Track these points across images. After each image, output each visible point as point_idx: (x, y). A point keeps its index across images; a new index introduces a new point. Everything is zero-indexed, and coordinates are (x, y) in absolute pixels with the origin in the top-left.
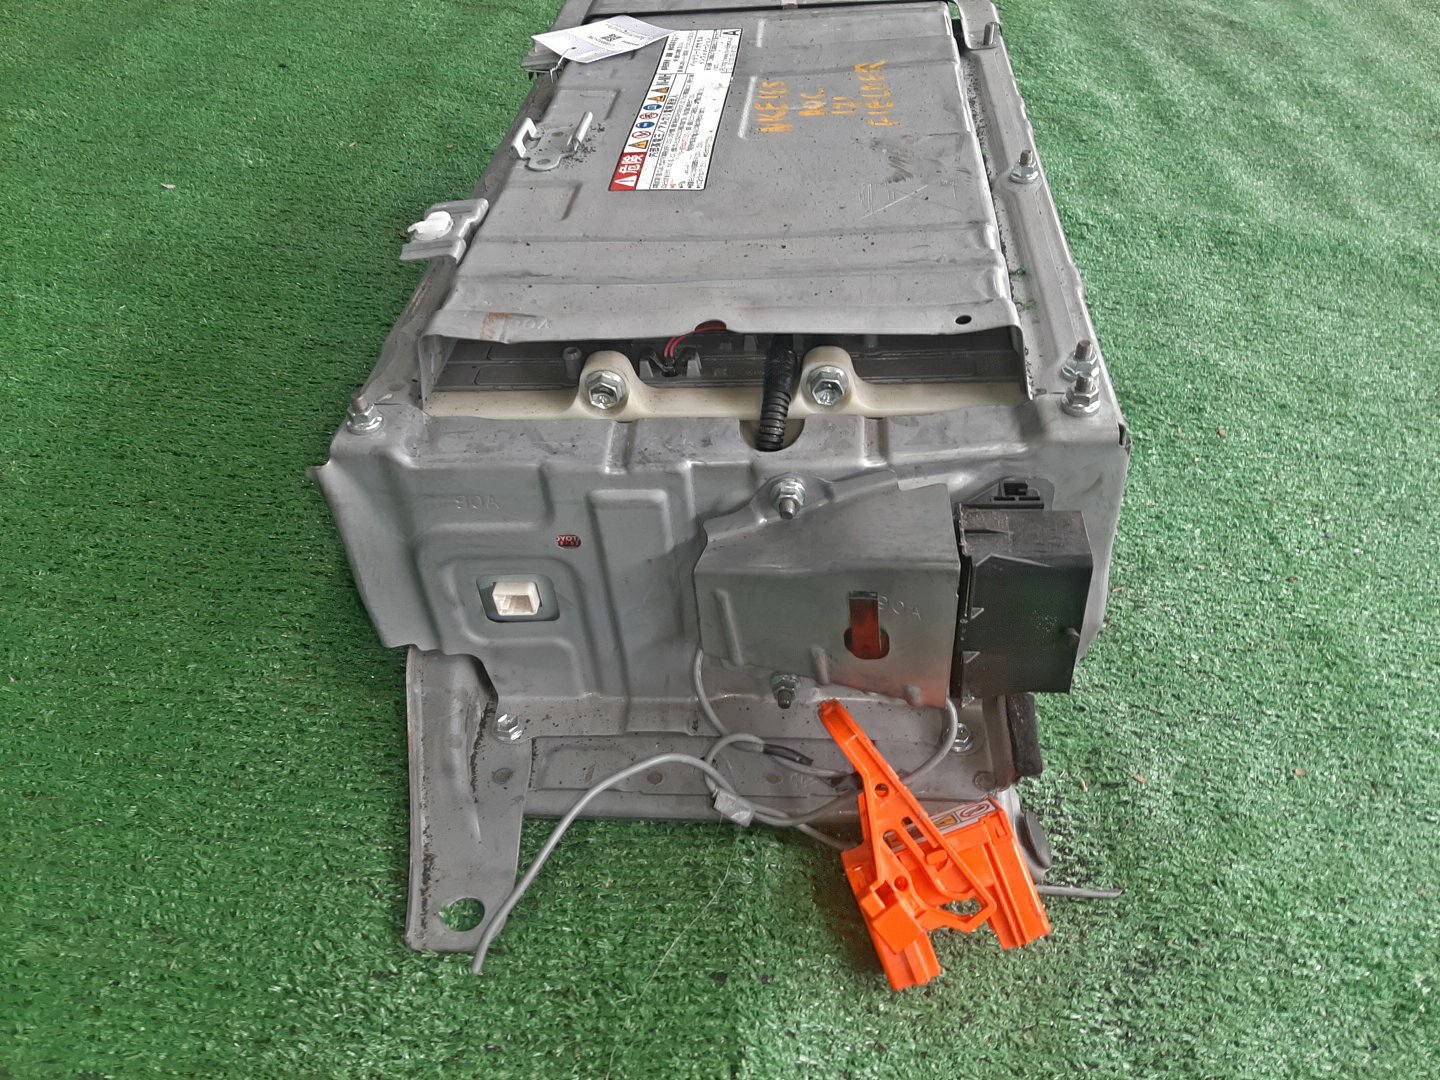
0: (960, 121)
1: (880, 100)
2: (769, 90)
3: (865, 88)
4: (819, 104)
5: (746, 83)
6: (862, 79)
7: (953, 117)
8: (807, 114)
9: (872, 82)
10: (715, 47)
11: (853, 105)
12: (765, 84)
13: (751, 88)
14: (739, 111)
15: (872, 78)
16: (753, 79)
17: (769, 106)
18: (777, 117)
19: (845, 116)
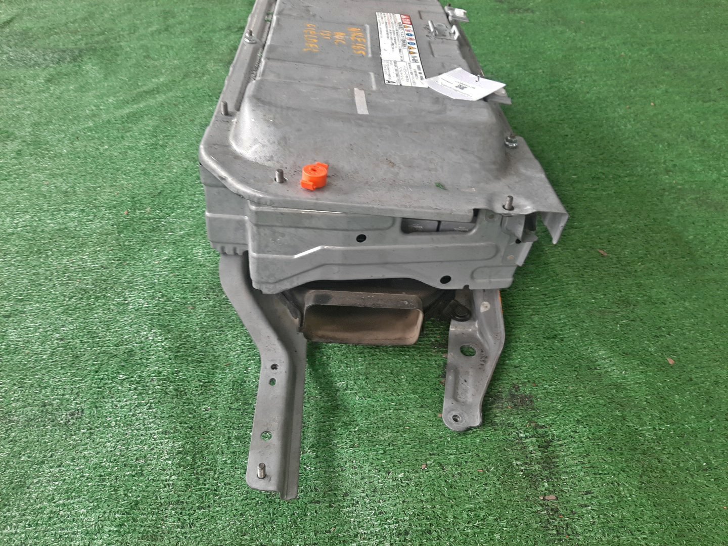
0: (278, 20)
1: (309, 34)
2: (361, 49)
3: (316, 41)
4: (337, 37)
5: (373, 52)
6: (316, 46)
7: (280, 23)
8: (342, 34)
9: (311, 43)
10: (397, 75)
11: (322, 34)
12: (364, 53)
13: (370, 50)
14: (372, 37)
15: (311, 45)
16: (370, 55)
17: (359, 40)
18: (355, 35)
19: (325, 30)
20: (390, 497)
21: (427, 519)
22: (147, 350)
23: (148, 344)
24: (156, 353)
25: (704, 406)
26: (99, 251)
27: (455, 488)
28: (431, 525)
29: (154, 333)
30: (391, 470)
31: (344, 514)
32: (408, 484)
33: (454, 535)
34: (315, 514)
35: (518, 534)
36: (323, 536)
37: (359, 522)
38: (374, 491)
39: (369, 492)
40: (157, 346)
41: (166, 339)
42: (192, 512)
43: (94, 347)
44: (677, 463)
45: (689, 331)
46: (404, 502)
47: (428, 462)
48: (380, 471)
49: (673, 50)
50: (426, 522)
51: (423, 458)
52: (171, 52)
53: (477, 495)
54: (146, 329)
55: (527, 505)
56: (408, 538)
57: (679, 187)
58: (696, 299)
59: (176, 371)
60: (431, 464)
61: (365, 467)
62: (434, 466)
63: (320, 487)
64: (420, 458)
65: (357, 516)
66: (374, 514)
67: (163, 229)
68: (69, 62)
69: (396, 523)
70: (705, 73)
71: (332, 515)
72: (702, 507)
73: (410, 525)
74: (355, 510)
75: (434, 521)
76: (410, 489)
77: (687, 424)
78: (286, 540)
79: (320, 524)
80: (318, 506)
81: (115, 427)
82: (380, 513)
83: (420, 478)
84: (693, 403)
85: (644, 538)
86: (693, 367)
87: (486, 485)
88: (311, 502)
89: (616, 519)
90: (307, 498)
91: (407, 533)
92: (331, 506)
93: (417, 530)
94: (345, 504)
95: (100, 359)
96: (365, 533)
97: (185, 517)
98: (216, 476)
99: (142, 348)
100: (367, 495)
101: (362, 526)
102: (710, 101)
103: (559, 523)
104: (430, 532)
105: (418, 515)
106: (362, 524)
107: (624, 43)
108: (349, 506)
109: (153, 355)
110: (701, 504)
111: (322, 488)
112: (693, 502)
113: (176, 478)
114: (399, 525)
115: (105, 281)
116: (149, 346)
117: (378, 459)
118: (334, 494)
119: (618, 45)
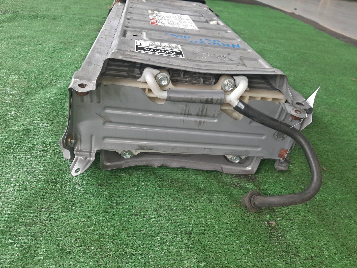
20: (180, 215)
21: (203, 227)
22: (38, 130)
23: (39, 127)
24: (44, 132)
25: (344, 189)
26: (16, 87)
27: (218, 212)
28: (205, 230)
29: (44, 122)
30: (181, 200)
31: (152, 222)
32: (191, 208)
33: (218, 236)
34: (135, 221)
35: (255, 237)
36: (139, 232)
37: (161, 226)
38: (171, 211)
39: (168, 211)
40: (45, 129)
41: (51, 126)
42: (57, 213)
43: (5, 127)
44: (334, 213)
45: (331, 158)
46: (189, 218)
47: (203, 198)
48: (175, 200)
49: (308, 56)
50: (202, 228)
51: (200, 196)
52: (66, 19)
53: (231, 216)
54: (39, 120)
55: (259, 225)
56: (192, 236)
57: (318, 103)
58: (332, 145)
59: (55, 142)
60: (205, 199)
61: (166, 197)
62: (206, 200)
63: (138, 206)
64: (198, 196)
65: (160, 223)
66: (171, 223)
67: (54, 84)
68: (10, 13)
69: (185, 228)
70: (323, 66)
71: (145, 222)
72: (350, 234)
73: (193, 229)
74: (159, 220)
75: (206, 228)
76: (192, 212)
77: (337, 196)
78: (116, 233)
79: (137, 226)
80: (136, 217)
81: (13, 167)
82: (174, 223)
83: (198, 206)
84: (338, 187)
85: (325, 244)
86: (335, 172)
87: (236, 212)
88: (133, 215)
89: (309, 233)
90: (130, 212)
91: (191, 233)
92: (144, 217)
93: (196, 232)
94: (153, 216)
95: (9, 133)
96: (165, 232)
97: (52, 216)
98: (74, 196)
99: (35, 129)
100: (167, 212)
101: (163, 229)
102: (327, 75)
103: (277, 234)
104: (204, 234)
105: (197, 224)
106: (163, 227)
107: (286, 50)
108: (155, 218)
109: (42, 133)
110: (349, 232)
111: (139, 207)
112: (345, 231)
113: (49, 195)
114: (186, 229)
115: (17, 100)
116: (39, 128)
117: (174, 194)
118: (147, 211)
119: (283, 51)
